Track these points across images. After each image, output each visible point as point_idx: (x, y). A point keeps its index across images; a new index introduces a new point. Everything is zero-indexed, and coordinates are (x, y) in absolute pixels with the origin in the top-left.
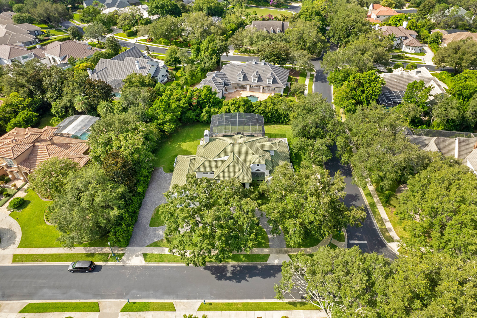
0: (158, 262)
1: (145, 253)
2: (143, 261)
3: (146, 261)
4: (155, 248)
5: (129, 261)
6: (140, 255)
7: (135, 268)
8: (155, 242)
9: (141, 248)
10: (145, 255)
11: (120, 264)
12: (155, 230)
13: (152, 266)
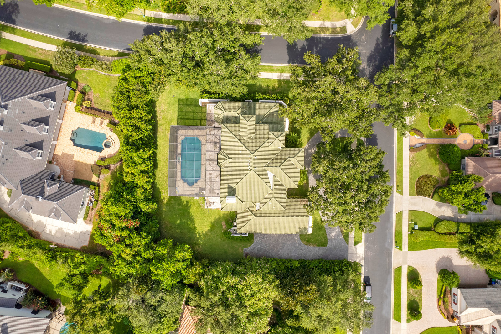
1: (354, 244)
2: (361, 243)
6: (355, 248)
8: (344, 237)
9: (349, 248)
11: (363, 262)
12: (331, 240)
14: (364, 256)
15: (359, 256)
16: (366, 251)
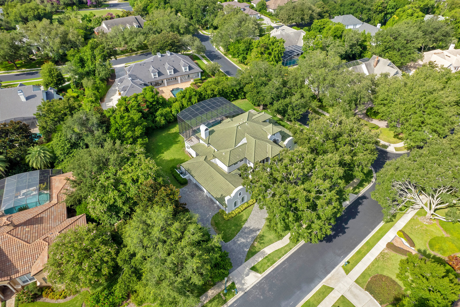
0: (271, 265)
1: (251, 267)
2: (259, 275)
3: (260, 273)
4: (254, 257)
5: (246, 284)
6: (249, 272)
7: (258, 286)
8: (249, 251)
9: (243, 266)
10: (254, 269)
11: (240, 294)
12: (235, 243)
13: (271, 272)
14: (248, 289)
15: (244, 284)
16: (255, 287)
